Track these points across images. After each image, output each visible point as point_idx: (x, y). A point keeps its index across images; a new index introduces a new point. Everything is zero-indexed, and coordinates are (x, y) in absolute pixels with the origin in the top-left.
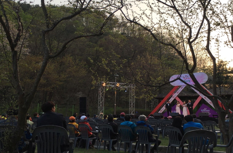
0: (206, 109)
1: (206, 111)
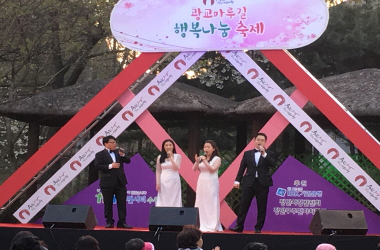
0: (304, 183)
1: (302, 197)
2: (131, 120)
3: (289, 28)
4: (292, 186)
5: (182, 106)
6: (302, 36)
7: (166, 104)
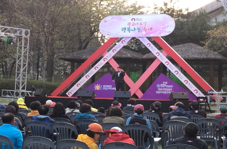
0: (166, 83)
1: (166, 88)
2: (106, 61)
3: (161, 29)
4: (162, 84)
5: (124, 56)
6: (165, 32)
7: (118, 56)
